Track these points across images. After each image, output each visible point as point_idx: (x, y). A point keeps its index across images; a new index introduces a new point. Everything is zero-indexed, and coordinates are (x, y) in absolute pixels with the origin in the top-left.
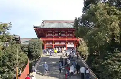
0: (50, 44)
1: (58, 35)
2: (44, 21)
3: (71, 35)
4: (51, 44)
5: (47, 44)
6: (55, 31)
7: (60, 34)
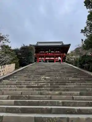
2: (38, 42)
3: (58, 52)
4: (43, 58)
5: (40, 58)
7: (50, 51)
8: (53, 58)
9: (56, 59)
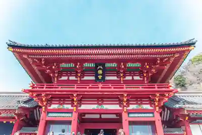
0: (66, 106)
1: (93, 78)
3: (137, 78)
6: (86, 65)
7: (101, 75)
8: (116, 107)
9: (129, 112)
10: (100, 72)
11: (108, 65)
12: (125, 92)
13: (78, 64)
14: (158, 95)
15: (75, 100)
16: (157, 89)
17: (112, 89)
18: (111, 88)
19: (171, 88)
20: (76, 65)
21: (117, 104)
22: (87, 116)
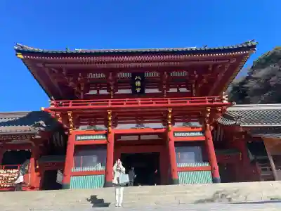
0: (98, 127)
1: (129, 91)
3: (183, 90)
4: (103, 127)
5: (81, 128)
6: (121, 75)
7: (140, 87)
8: (160, 125)
10: (138, 83)
11: (147, 75)
12: (170, 107)
13: (111, 74)
14: (209, 110)
15: (110, 118)
16: (208, 103)
17: (154, 105)
18: (152, 103)
19: (225, 102)
20: (107, 76)
21: (160, 122)
22: (123, 138)
